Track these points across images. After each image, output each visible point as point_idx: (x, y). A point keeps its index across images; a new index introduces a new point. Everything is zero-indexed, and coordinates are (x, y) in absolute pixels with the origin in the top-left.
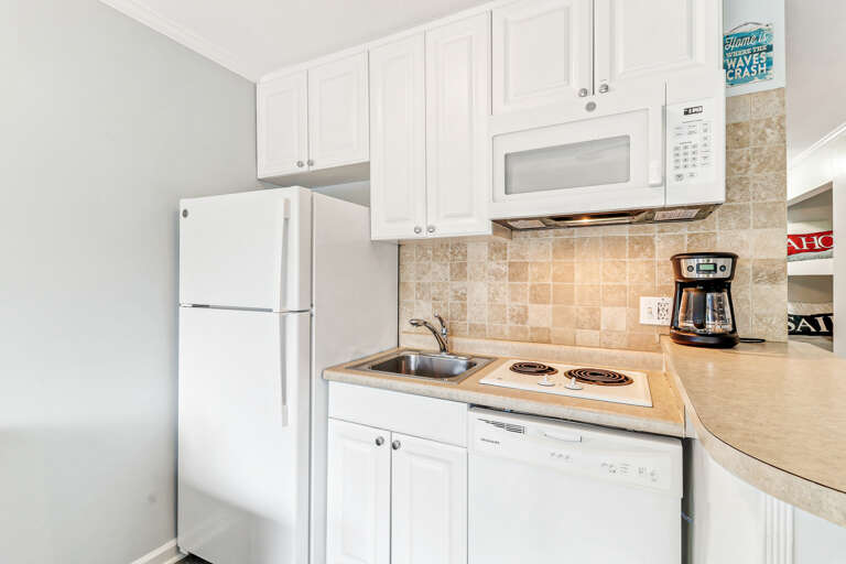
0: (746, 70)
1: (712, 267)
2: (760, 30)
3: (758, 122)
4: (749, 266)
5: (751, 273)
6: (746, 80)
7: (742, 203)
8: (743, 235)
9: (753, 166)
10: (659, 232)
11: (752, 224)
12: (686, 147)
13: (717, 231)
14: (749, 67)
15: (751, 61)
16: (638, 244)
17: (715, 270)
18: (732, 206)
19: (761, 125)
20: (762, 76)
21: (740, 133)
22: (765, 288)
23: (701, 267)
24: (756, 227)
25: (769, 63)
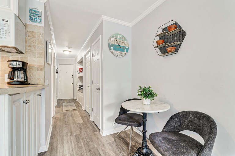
0: (35, 19)
1: (16, 64)
2: (38, 11)
3: (38, 33)
4: (36, 66)
5: (36, 68)
6: (35, 22)
7: (34, 51)
8: (35, 59)
9: (37, 43)
10: (11, 55)
11: (36, 57)
12: (3, 30)
13: (28, 57)
14: (36, 19)
15: (37, 18)
16: (4, 58)
17: (17, 65)
18: (31, 52)
19: (39, 34)
20: (39, 22)
21: (34, 34)
22: (39, 72)
23: (13, 64)
24: (37, 57)
25: (41, 20)
